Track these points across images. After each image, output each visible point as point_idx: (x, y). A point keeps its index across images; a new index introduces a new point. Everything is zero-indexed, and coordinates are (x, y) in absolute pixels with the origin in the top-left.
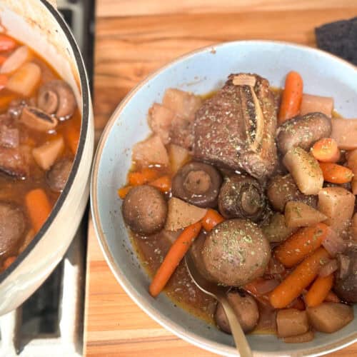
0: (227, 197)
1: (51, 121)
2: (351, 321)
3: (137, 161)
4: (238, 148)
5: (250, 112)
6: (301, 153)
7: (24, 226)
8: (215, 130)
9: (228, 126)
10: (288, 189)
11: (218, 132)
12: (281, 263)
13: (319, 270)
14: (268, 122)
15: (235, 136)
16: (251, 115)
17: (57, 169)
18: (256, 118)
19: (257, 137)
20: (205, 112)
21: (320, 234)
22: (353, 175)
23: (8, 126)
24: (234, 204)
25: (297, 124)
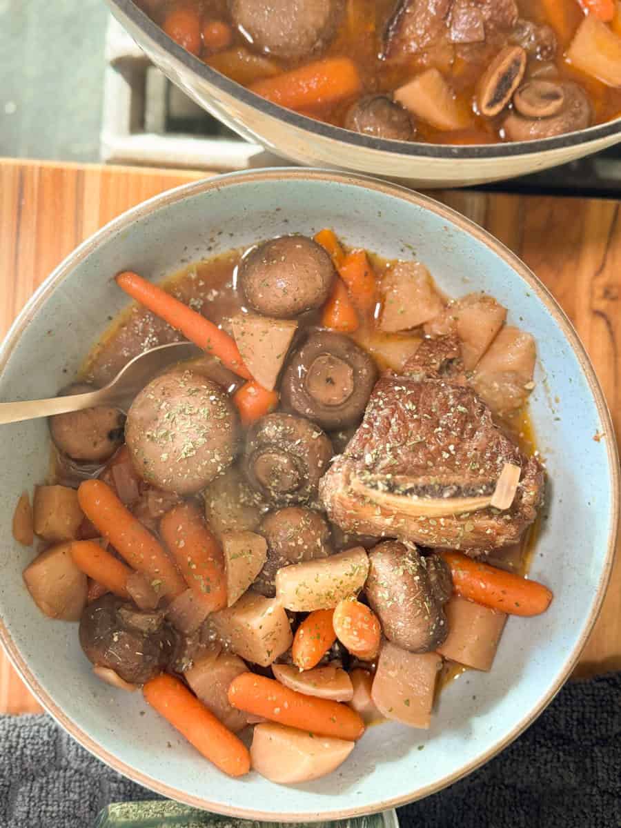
0: (280, 428)
1: (491, 104)
2: (43, 611)
3: (390, 270)
4: (369, 459)
5: (432, 487)
6: (353, 578)
7: (287, 54)
8: (418, 420)
9: (421, 445)
10: (293, 544)
11: (411, 425)
12: (166, 512)
13: (141, 574)
14: (421, 524)
15: (396, 456)
16: (424, 488)
17: (391, 116)
18: (415, 497)
19: (374, 491)
20: (463, 405)
21: (204, 589)
22: (301, 670)
23: (491, 19)
24: (268, 437)
25: (414, 581)
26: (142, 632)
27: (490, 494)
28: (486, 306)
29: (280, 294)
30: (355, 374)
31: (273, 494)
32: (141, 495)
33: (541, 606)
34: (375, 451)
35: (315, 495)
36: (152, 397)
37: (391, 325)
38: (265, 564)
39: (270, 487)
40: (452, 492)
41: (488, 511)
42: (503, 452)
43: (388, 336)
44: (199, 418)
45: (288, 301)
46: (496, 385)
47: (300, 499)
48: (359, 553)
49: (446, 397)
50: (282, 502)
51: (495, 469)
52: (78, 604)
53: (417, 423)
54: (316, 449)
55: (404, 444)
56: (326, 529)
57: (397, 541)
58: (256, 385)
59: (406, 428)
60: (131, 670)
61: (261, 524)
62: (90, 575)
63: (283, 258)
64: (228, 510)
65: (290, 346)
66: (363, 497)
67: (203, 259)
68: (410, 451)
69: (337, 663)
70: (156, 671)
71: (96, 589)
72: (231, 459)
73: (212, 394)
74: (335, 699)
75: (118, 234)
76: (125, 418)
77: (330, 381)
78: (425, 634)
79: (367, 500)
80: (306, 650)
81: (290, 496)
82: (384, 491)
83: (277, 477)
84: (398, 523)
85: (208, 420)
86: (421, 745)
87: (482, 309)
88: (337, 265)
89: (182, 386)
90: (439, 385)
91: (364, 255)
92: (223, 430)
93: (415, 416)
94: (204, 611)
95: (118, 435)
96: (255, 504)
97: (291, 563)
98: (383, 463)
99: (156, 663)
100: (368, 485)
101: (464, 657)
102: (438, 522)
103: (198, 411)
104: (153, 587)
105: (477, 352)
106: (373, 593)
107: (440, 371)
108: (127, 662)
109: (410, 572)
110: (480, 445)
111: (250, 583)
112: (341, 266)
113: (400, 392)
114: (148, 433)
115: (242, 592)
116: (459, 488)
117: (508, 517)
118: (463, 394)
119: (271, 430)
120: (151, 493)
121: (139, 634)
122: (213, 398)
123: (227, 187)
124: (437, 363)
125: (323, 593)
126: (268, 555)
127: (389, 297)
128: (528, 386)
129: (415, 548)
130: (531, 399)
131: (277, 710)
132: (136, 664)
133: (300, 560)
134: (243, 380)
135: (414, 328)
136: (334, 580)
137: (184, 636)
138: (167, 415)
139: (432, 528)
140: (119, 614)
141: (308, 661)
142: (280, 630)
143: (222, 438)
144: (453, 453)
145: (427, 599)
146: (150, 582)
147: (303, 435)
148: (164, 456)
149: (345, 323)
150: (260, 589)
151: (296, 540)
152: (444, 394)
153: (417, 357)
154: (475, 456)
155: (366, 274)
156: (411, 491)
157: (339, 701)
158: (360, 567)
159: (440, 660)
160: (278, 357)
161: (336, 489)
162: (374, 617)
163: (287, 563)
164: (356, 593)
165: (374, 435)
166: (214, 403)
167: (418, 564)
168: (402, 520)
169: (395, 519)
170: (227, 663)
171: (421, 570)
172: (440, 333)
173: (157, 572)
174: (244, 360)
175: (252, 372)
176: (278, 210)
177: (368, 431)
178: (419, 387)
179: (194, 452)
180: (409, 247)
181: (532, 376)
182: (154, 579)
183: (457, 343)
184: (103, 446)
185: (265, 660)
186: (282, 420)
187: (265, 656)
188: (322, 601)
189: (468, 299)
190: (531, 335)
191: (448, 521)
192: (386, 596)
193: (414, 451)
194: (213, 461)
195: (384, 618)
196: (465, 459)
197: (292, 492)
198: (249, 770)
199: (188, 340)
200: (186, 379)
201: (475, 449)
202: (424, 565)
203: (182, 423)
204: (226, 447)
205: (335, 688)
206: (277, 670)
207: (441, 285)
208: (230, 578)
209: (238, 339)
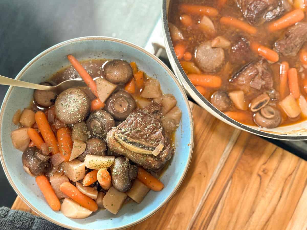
0: (101, 114)
2: (14, 145)
3: (148, 80)
4: (123, 130)
5: (137, 143)
6: (108, 164)
8: (141, 124)
9: (139, 131)
10: (94, 149)
11: (139, 125)
12: (60, 128)
13: (46, 144)
14: (132, 154)
15: (131, 132)
16: (135, 143)
18: (131, 145)
19: (120, 139)
20: (155, 124)
21: (63, 154)
22: (84, 185)
24: (97, 116)
25: (124, 169)
26: (41, 160)
27: (153, 151)
28: (172, 98)
29: (114, 76)
30: (129, 106)
31: (94, 133)
32: (54, 121)
33: (160, 189)
34: (125, 129)
35: (105, 137)
36: (67, 93)
37: (144, 95)
38: (84, 152)
39: (93, 131)
40: (142, 147)
41: (152, 156)
42: (162, 141)
43: (142, 98)
44: (78, 103)
45: (116, 79)
46: (168, 122)
47: (101, 137)
48: (112, 157)
49: (151, 120)
50: (95, 136)
51: (157, 145)
52: (25, 147)
53: (140, 125)
54: (109, 123)
55: (135, 129)
56: (106, 148)
57: (124, 158)
58: (99, 100)
59: (137, 125)
60: (34, 170)
61: (87, 141)
62: (32, 140)
63: (118, 66)
64: (79, 133)
65: (112, 92)
66: (117, 140)
67: (96, 58)
68: (135, 132)
69: (96, 188)
70: (41, 173)
71: (32, 144)
72: (84, 118)
73: (84, 98)
74: (91, 197)
75: (71, 44)
76: (57, 97)
77: (121, 105)
78: (123, 186)
79: (118, 142)
80: (87, 180)
81: (98, 135)
82: (123, 140)
83: (96, 128)
84: (125, 151)
85: (80, 105)
86: (112, 219)
87: (170, 99)
88: (134, 73)
89: (76, 93)
90: (151, 116)
91: (142, 73)
92: (84, 109)
93: (141, 123)
94: (61, 160)
95: (53, 102)
96: (87, 134)
97: (92, 154)
98: (126, 133)
99: (42, 171)
100: (119, 137)
101: (134, 197)
102: (137, 155)
103: (79, 101)
104: (49, 149)
105: (166, 111)
106: (112, 170)
107: (153, 113)
108: (33, 167)
109: (125, 167)
110: (156, 137)
111: (77, 156)
112: (135, 74)
113: (139, 115)
114: (62, 103)
115: (75, 158)
116: (145, 146)
117: (157, 159)
118: (156, 121)
119: (98, 114)
120: (57, 121)
121: (40, 161)
122: (84, 99)
123: (107, 41)
124: (153, 110)
125: (97, 165)
126: (86, 150)
127: (146, 87)
128: (177, 125)
129: (128, 161)
130: (177, 129)
131: (73, 195)
132: (36, 169)
133: (95, 154)
134: (96, 98)
135: (151, 98)
136: (102, 162)
137: (53, 166)
138: (69, 100)
139: (134, 156)
140: (36, 153)
141: (87, 183)
142: (82, 172)
143: (83, 111)
144: (148, 136)
145: (127, 176)
146: (48, 147)
147: (107, 118)
148: (64, 111)
149: (131, 90)
150: (80, 159)
151: (95, 148)
152: (151, 119)
153: (148, 107)
154: (154, 139)
155: (141, 79)
156: (131, 142)
157: (92, 198)
158: (111, 161)
159: (126, 196)
160: (108, 94)
161: (110, 136)
162: (110, 176)
163: (91, 154)
164: (107, 168)
165: (127, 124)
166: (84, 100)
167: (128, 165)
168: (127, 151)
169: (125, 150)
170: (63, 178)
171: (128, 167)
172: (157, 102)
173: (51, 145)
174: (98, 91)
175: (99, 95)
176: (121, 52)
177: (126, 123)
178: (145, 115)
179: (73, 113)
180: (156, 75)
181: (179, 123)
182: (50, 146)
183: (161, 107)
184: (48, 103)
185: (74, 180)
186: (103, 112)
187: (75, 179)
188: (96, 167)
189: (168, 95)
190: (181, 111)
191: (140, 155)
192: (115, 171)
193: (137, 132)
194: (78, 117)
195: (113, 178)
196: (150, 139)
197: (99, 134)
198: (59, 210)
199: (84, 81)
200: (78, 91)
201: (154, 137)
202: (130, 166)
203: (73, 103)
204: (83, 114)
205: (92, 194)
206: (77, 184)
207: (162, 88)
208: (72, 153)
209: (97, 85)
